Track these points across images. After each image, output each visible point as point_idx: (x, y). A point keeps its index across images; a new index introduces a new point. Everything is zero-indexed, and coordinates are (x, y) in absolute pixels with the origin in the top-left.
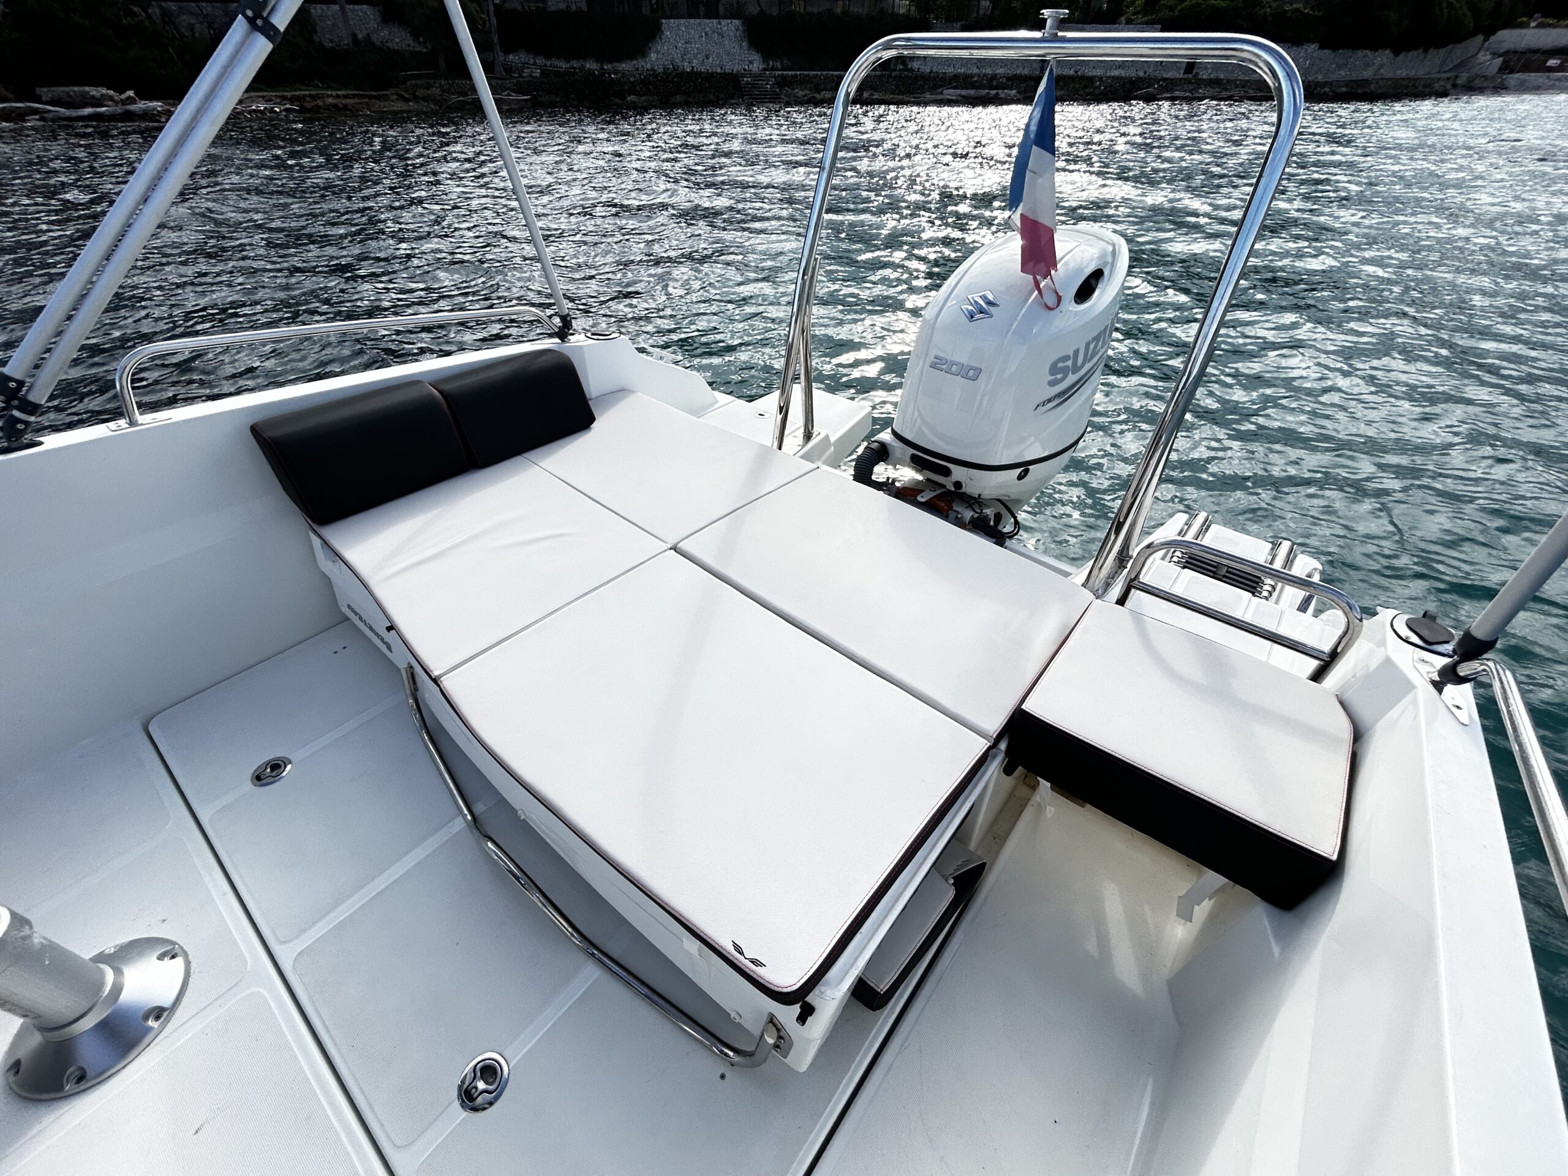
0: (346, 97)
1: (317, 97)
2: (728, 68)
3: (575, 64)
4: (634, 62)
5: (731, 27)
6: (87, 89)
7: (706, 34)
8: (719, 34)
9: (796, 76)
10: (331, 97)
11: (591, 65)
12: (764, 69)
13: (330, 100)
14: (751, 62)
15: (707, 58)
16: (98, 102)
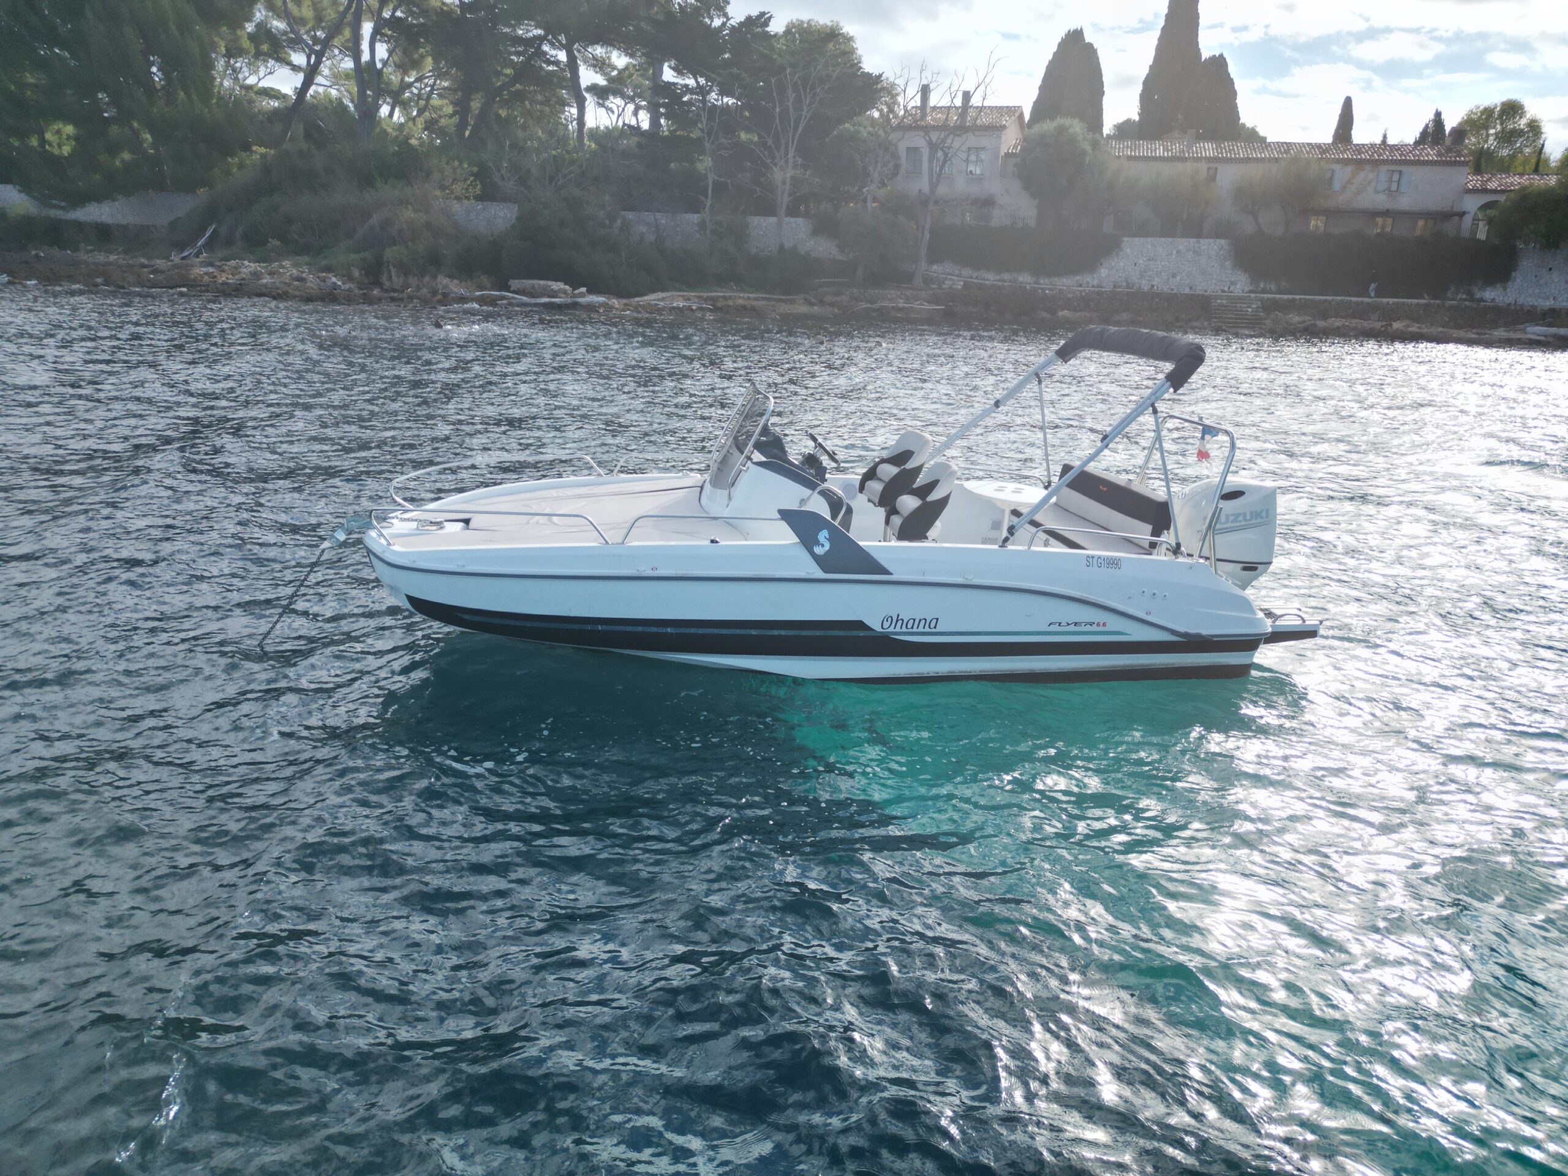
0: (756, 299)
1: (730, 298)
2: (1200, 289)
3: (1006, 276)
4: (1078, 277)
5: (1213, 247)
6: (550, 283)
7: (1179, 252)
8: (1195, 252)
9: (1294, 300)
10: (742, 298)
11: (1025, 279)
12: (1251, 292)
13: (741, 301)
14: (1233, 283)
15: (1174, 276)
16: (554, 294)
